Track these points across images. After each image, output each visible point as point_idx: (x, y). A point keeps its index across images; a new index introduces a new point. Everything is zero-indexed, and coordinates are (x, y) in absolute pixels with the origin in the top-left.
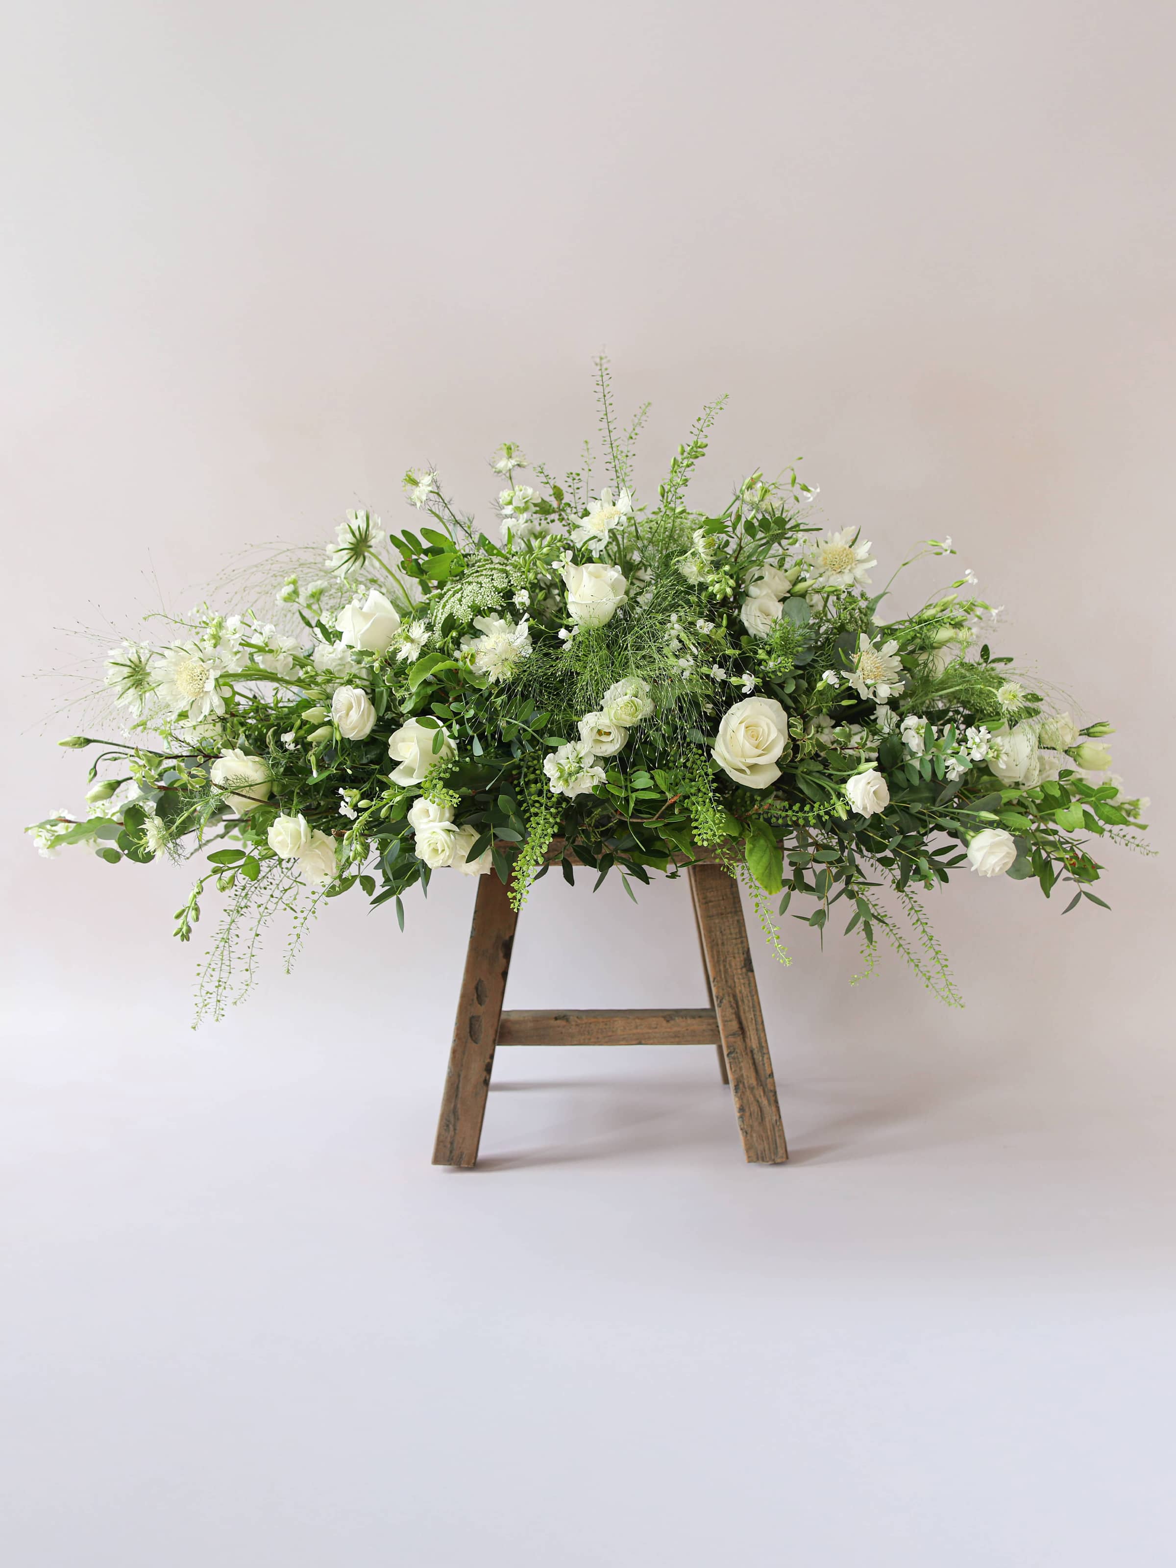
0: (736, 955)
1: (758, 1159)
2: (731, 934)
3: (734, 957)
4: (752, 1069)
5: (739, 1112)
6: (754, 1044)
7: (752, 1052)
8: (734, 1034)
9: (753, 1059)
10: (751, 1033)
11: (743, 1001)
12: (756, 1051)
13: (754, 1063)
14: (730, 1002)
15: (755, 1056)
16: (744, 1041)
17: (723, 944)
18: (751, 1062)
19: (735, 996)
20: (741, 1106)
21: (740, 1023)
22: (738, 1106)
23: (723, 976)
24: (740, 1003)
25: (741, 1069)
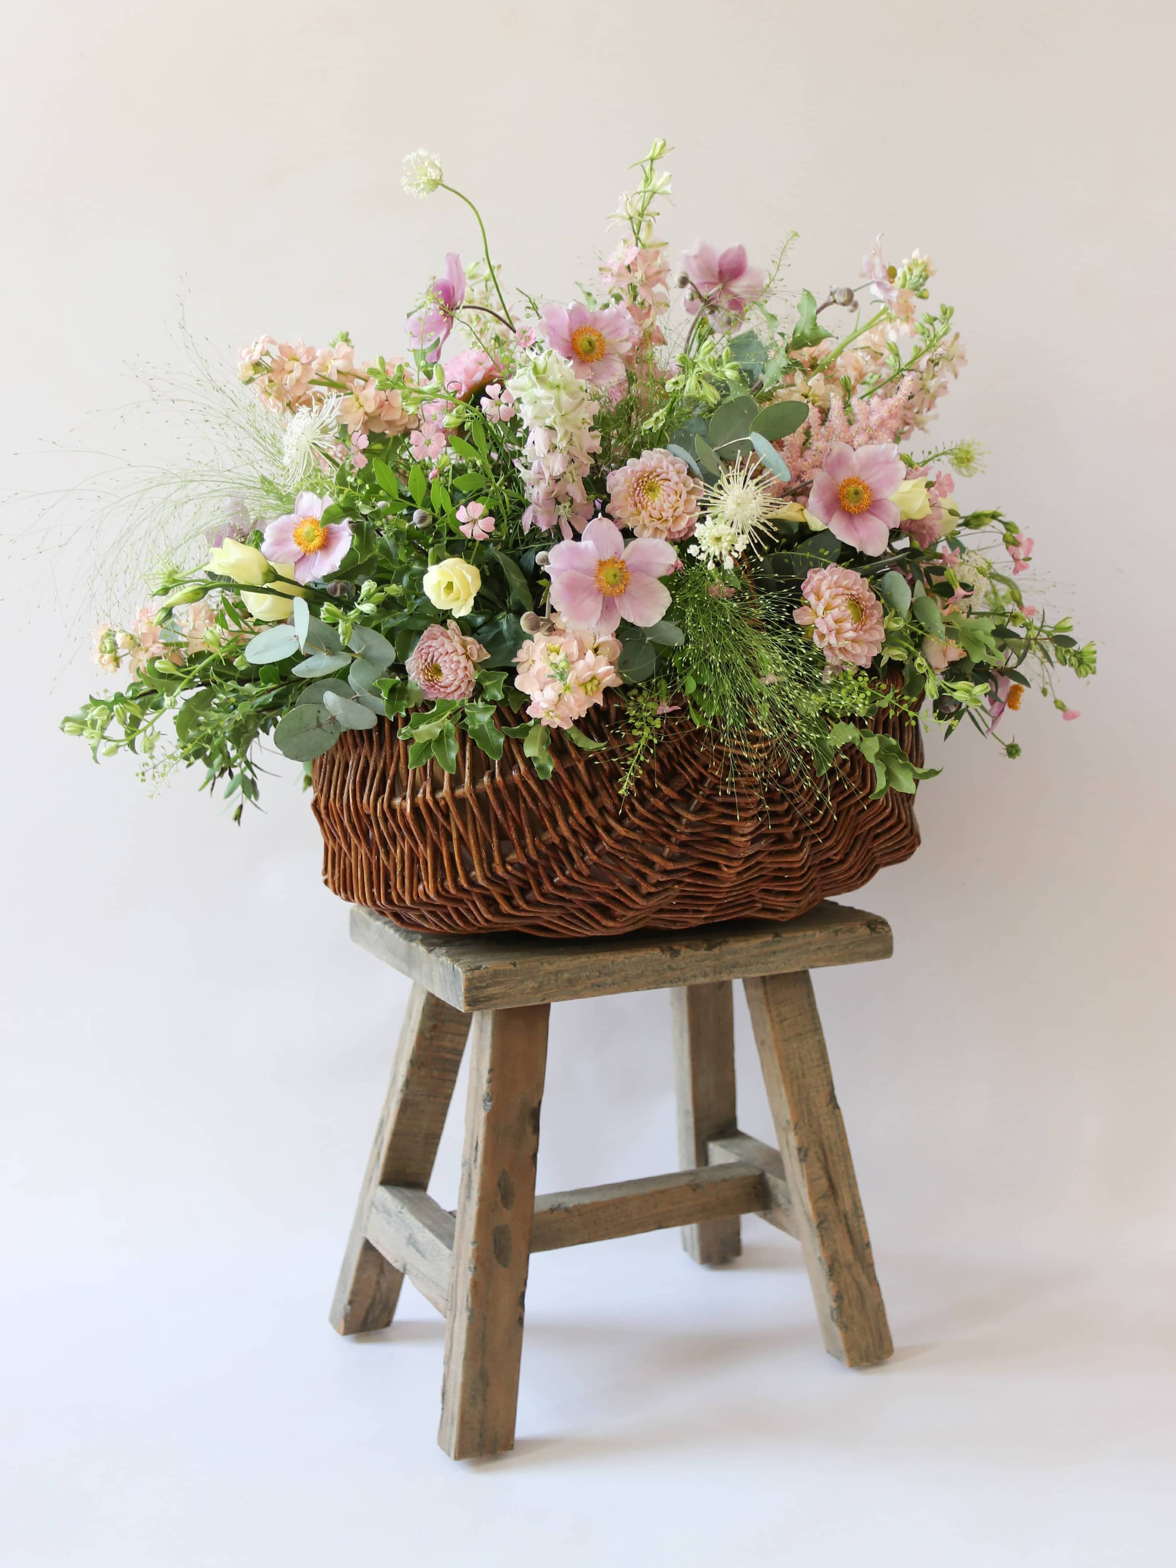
0: (820, 1089)
1: (862, 1360)
2: (812, 1060)
3: (818, 1092)
4: (848, 1241)
5: (835, 1301)
6: (848, 1206)
7: (845, 1216)
8: (823, 1197)
9: (847, 1225)
10: (844, 1192)
11: (831, 1150)
12: (850, 1215)
13: (849, 1232)
14: (816, 1152)
15: (850, 1222)
16: (836, 1204)
17: (803, 1074)
18: (845, 1230)
19: (821, 1145)
20: (839, 1292)
21: (830, 1180)
22: (834, 1293)
23: (806, 1120)
24: (828, 1153)
25: (835, 1242)
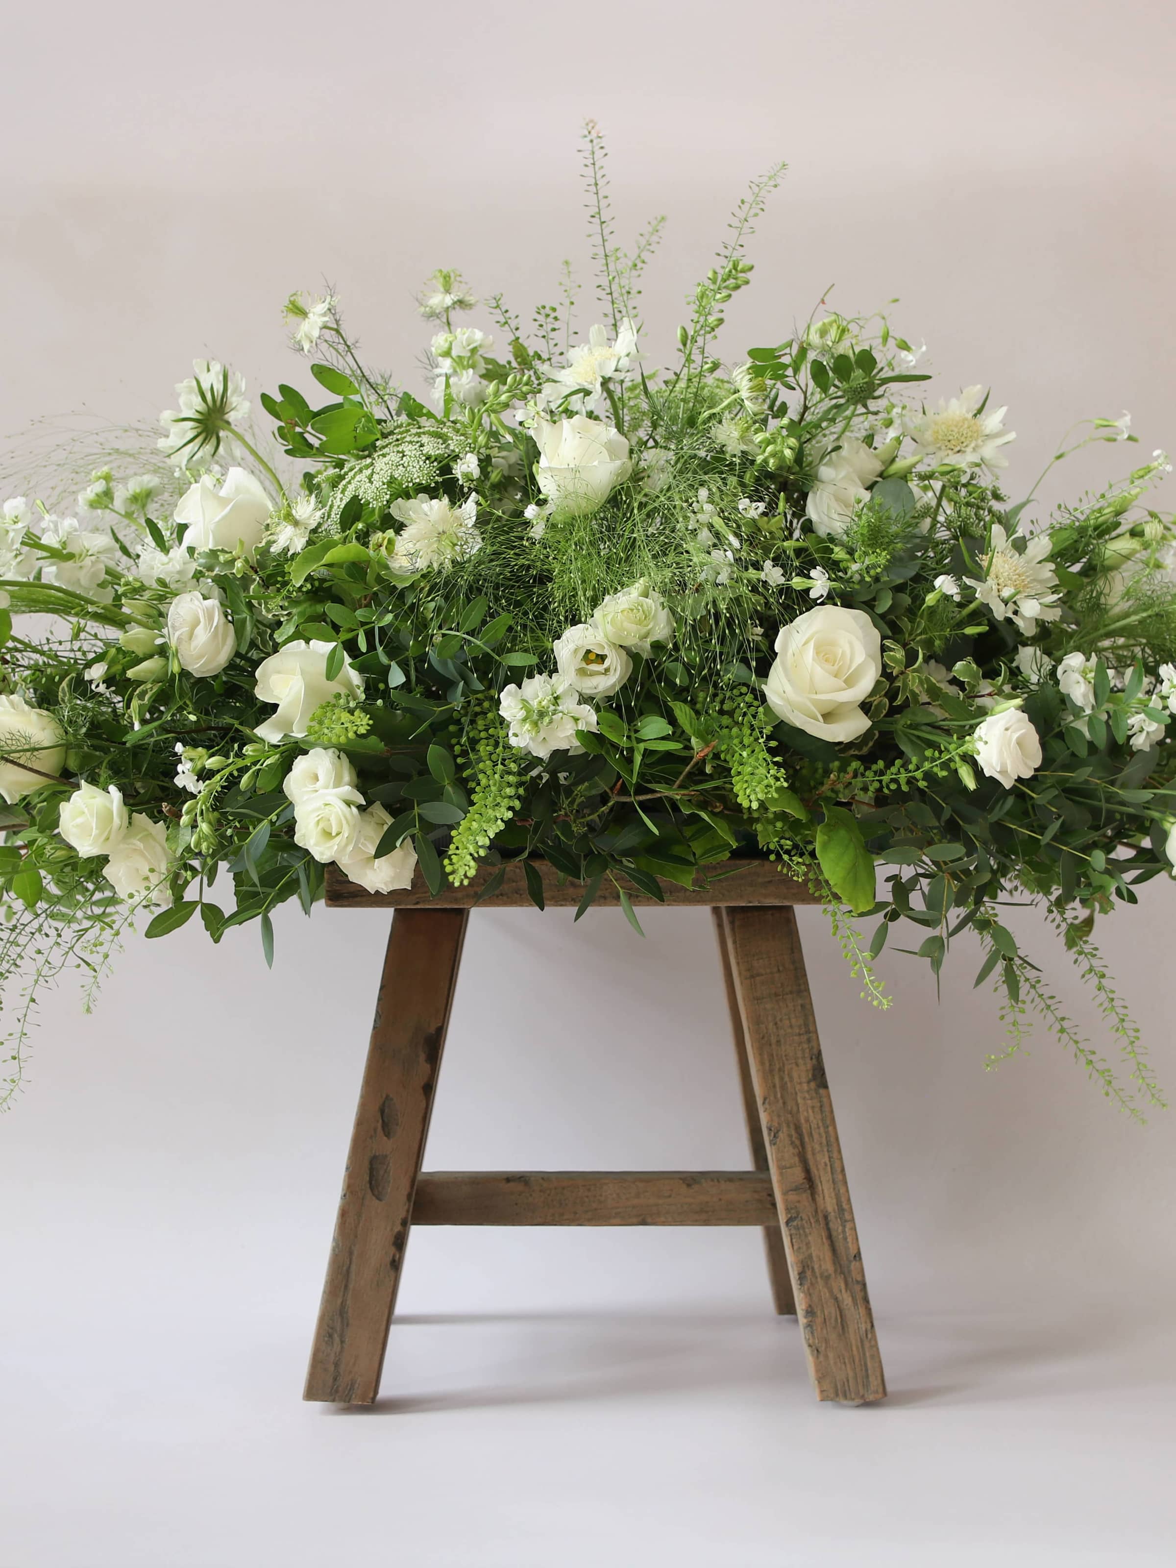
0: (800, 1061)
1: (837, 1396)
2: (792, 1026)
3: (797, 1065)
4: (826, 1247)
6: (828, 1203)
7: (826, 1217)
8: (796, 1189)
9: (828, 1229)
10: (825, 1187)
11: (811, 1134)
12: (832, 1217)
13: (830, 1237)
14: (790, 1136)
15: (831, 1225)
16: (814, 1199)
18: (824, 1234)
19: (798, 1128)
20: (810, 1306)
21: (807, 1171)
23: (779, 1095)
24: (806, 1138)
25: (808, 1245)
